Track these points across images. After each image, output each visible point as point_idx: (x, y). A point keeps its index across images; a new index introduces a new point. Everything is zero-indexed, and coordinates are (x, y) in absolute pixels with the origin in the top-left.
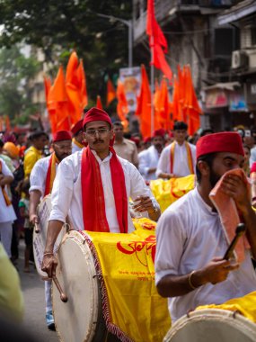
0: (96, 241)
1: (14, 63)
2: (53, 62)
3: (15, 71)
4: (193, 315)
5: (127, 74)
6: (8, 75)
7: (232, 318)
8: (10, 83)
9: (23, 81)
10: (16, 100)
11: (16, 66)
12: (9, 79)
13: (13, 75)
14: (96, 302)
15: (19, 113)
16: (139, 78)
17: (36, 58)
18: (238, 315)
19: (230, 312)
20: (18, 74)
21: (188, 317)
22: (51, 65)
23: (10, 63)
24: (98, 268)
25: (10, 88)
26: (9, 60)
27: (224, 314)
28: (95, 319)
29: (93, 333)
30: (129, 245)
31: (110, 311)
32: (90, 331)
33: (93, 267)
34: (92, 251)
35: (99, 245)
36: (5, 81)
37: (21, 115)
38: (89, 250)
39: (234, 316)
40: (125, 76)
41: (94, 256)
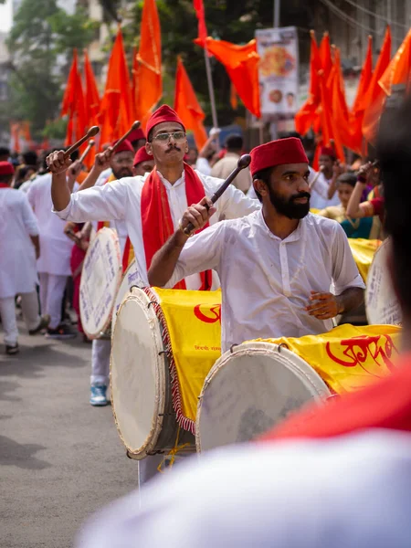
0: (165, 304)
1: (45, 24)
2: (119, 21)
3: (47, 41)
4: (237, 349)
5: (268, 40)
6: (34, 47)
7: (277, 352)
8: (37, 62)
9: (62, 60)
10: (48, 93)
11: (49, 32)
12: (35, 54)
13: (44, 48)
14: (163, 387)
15: (52, 118)
16: (292, 49)
17: (87, 17)
18: (284, 349)
19: (274, 345)
20: (53, 46)
21: (232, 352)
22: (115, 27)
23: (39, 26)
24: (166, 341)
25: (37, 70)
26: (36, 20)
27: (269, 347)
28: (161, 410)
29: (158, 429)
30: (212, 310)
31: (182, 400)
32: (155, 426)
33: (159, 340)
34: (159, 318)
35: (169, 310)
36: (28, 58)
37: (56, 121)
38: (155, 317)
39: (279, 349)
40: (265, 45)
41: (162, 325)
